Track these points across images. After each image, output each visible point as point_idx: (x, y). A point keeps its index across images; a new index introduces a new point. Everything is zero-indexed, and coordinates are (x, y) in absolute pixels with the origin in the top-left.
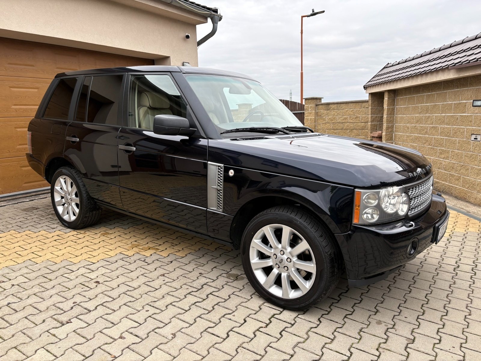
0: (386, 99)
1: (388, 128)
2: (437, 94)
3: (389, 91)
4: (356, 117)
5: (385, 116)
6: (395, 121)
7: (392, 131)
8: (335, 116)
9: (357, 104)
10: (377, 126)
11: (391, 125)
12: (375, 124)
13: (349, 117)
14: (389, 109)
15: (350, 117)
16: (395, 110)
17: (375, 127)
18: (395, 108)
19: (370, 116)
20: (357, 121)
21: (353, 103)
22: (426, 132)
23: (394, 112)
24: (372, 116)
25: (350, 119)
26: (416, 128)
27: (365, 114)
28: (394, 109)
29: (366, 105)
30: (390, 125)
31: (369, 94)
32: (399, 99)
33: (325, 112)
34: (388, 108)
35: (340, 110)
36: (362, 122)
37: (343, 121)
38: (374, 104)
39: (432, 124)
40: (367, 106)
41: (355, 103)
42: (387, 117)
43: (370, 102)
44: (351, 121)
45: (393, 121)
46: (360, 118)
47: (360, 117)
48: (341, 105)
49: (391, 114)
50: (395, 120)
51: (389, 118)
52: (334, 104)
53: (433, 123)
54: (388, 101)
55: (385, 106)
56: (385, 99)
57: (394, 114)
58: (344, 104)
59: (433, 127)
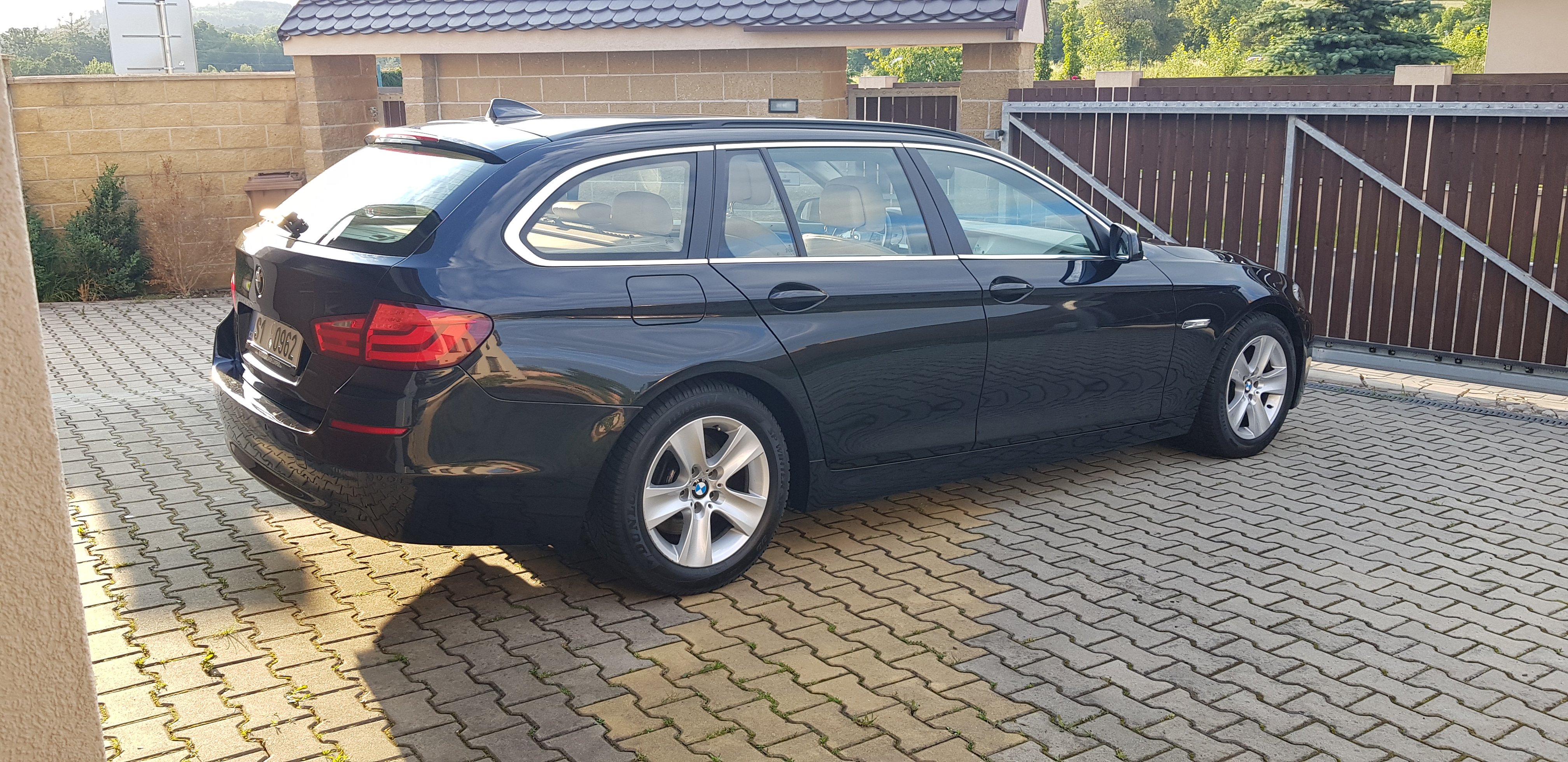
2: (636, 78)
3: (425, 57)
4: (202, 133)
8: (109, 128)
13: (172, 130)
15: (177, 131)
16: (440, 113)
18: (437, 105)
19: (317, 127)
20: (205, 146)
21: (179, 85)
24: (322, 127)
25: (175, 138)
33: (59, 112)
34: (425, 106)
35: (128, 107)
36: (229, 146)
37: (149, 146)
38: (323, 90)
40: (238, 95)
41: (186, 83)
43: (309, 86)
44: (182, 145)
46: (216, 135)
47: (215, 130)
48: (129, 88)
52: (97, 86)
54: (423, 85)
55: (414, 100)
58: (143, 85)
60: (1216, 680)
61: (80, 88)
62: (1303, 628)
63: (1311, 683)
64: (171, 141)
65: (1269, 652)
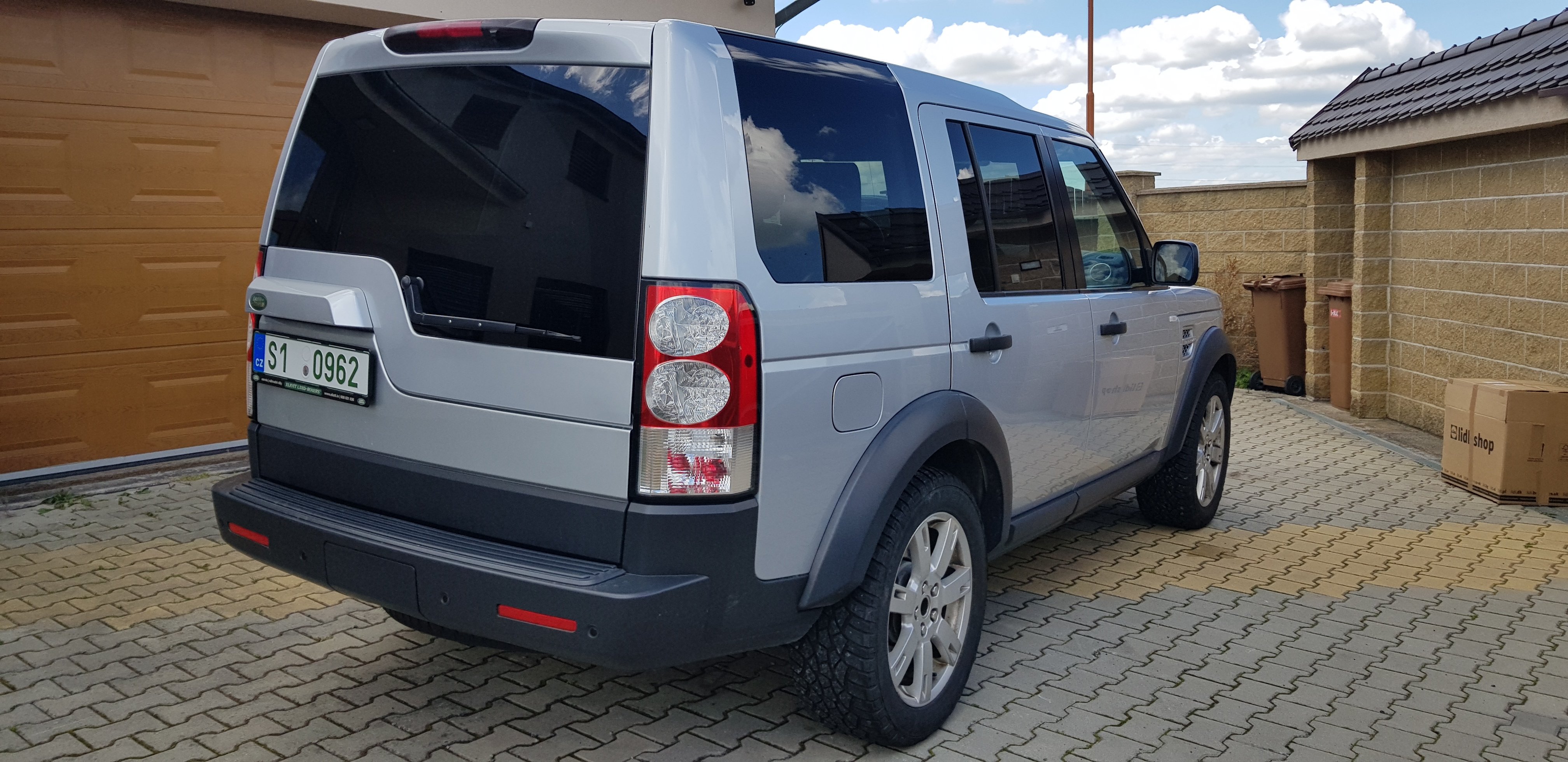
0: (1361, 178)
1: (1368, 270)
2: (1515, 167)
3: (1371, 156)
4: (1269, 236)
5: (1359, 232)
6: (1393, 249)
7: (1384, 279)
8: (1200, 230)
9: (1272, 193)
10: (1335, 265)
11: (1380, 262)
12: (1328, 257)
13: (1246, 234)
14: (1372, 212)
15: (1250, 234)
16: (1392, 214)
17: (1330, 268)
18: (1390, 206)
19: (1313, 231)
20: (1271, 248)
21: (1256, 192)
22: (1488, 283)
23: (1389, 218)
24: (1318, 230)
25: (1247, 241)
26: (1456, 270)
27: (1298, 226)
28: (1389, 212)
29: (1301, 199)
30: (1377, 260)
31: (1309, 162)
32: (1402, 179)
33: (1167, 217)
34: (1366, 207)
35: (1216, 213)
36: (1289, 249)
37: (1226, 248)
38: (1325, 193)
39: (1504, 258)
40: (1302, 201)
41: (1262, 191)
42: (1365, 235)
43: (1311, 190)
44: (1253, 248)
45: (1386, 248)
46: (1281, 239)
47: (1280, 234)
48: (1218, 197)
49: (1378, 227)
50: (1390, 246)
51: (1372, 239)
52: (1195, 195)
53: (1505, 255)
54: (1367, 185)
55: (1360, 202)
56: (1357, 179)
57: (1387, 227)
58: (1229, 193)
59: (1507, 270)
64: (1244, 243)
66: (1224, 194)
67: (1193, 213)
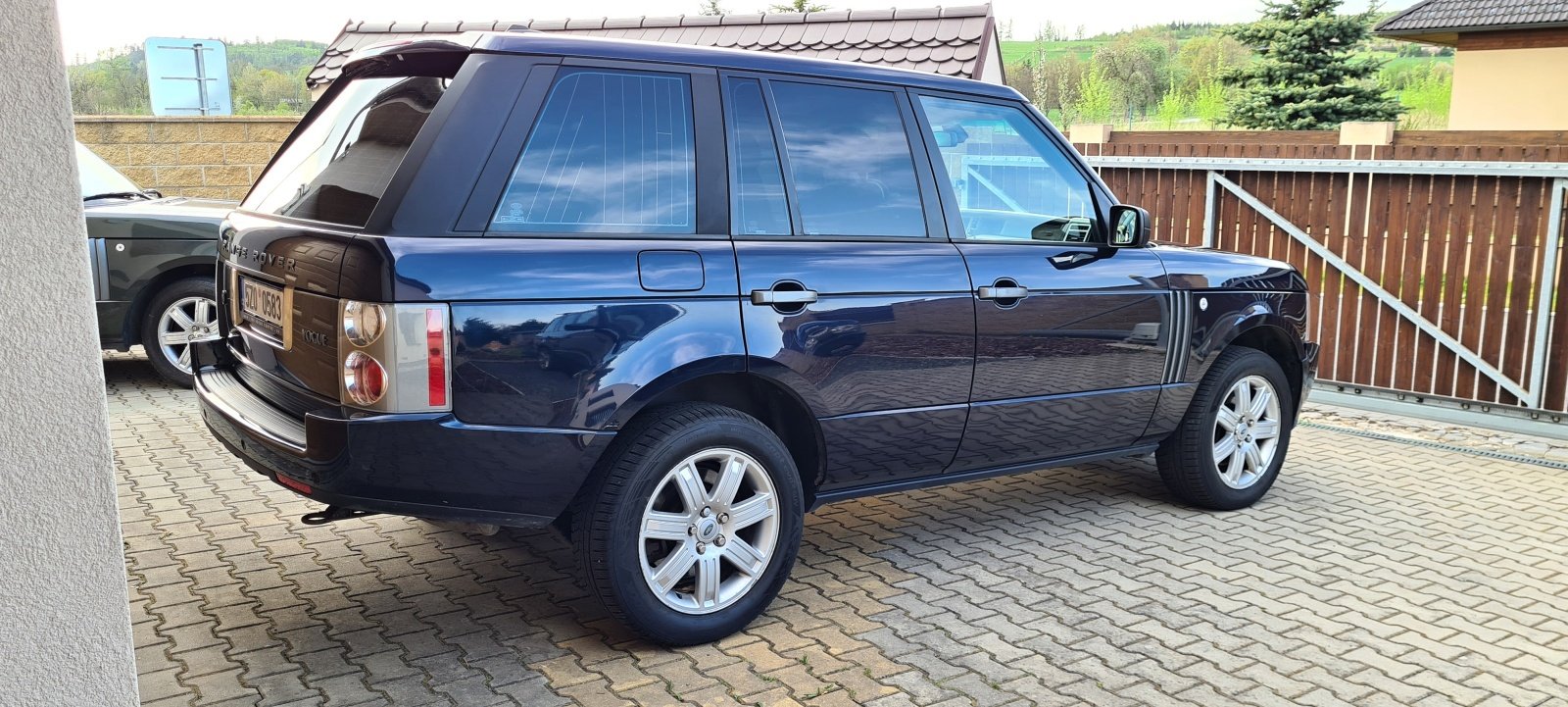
15: (210, 169)
25: (207, 176)
44: (214, 182)
52: (135, 125)
60: (1071, 649)
61: (119, 129)
62: (1158, 610)
63: (1151, 652)
64: (204, 178)
65: (1123, 628)
66: (173, 126)
67: (134, 146)
